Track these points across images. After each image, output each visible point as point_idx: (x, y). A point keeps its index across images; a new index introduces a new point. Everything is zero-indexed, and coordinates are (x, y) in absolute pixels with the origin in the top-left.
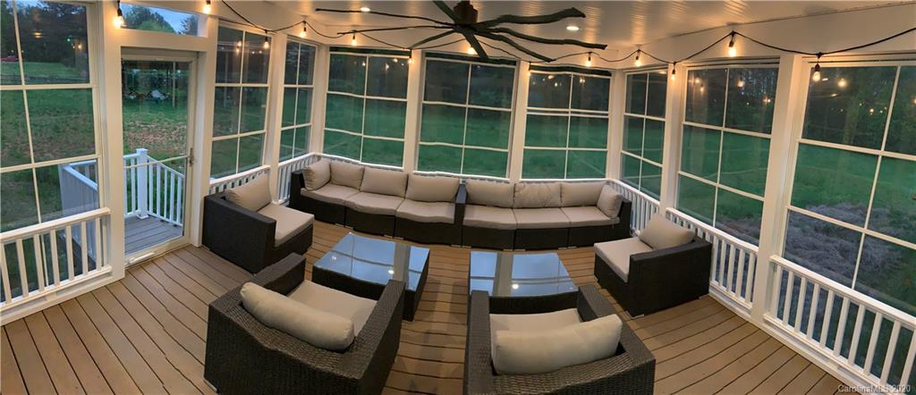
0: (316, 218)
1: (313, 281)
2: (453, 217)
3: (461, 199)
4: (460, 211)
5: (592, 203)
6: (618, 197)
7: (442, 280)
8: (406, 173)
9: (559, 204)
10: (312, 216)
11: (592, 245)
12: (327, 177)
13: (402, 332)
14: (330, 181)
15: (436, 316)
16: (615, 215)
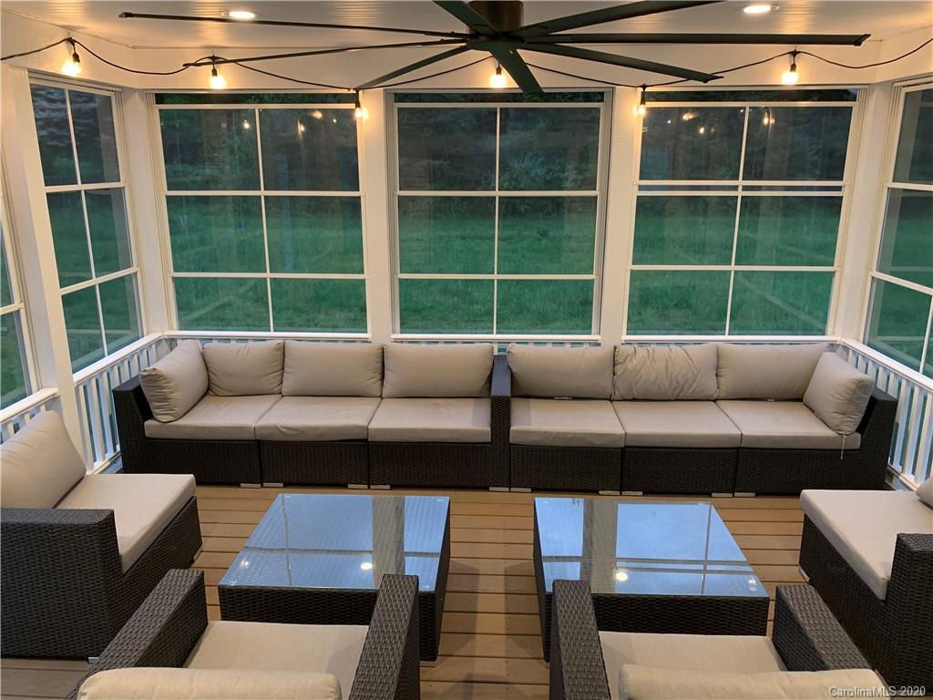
0: (200, 482)
1: (225, 617)
2: (489, 429)
3: (501, 387)
4: (501, 414)
5: (793, 395)
6: (861, 385)
7: (482, 566)
8: (377, 343)
9: (715, 393)
10: (189, 477)
11: (797, 494)
12: (199, 384)
13: (423, 687)
14: (209, 390)
15: (480, 644)
16: (850, 425)
